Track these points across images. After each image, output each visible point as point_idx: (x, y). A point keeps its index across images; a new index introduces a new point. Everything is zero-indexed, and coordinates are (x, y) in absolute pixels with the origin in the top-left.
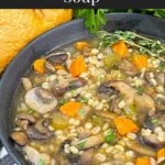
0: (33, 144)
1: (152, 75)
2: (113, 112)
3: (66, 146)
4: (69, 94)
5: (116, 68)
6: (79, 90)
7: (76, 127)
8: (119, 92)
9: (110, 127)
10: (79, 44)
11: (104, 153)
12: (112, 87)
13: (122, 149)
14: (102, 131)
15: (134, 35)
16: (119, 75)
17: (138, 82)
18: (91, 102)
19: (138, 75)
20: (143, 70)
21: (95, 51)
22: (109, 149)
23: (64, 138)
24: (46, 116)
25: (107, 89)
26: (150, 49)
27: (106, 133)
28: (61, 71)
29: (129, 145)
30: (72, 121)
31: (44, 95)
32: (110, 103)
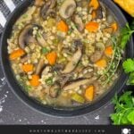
0: (39, 9)
7: (51, 31)
16: (90, 52)
20: (95, 65)
24: (58, 13)
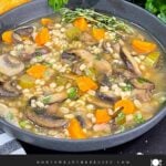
1: (108, 45)
2: (74, 74)
3: (33, 101)
4: (35, 60)
5: (77, 39)
6: (44, 57)
7: (42, 87)
8: (80, 57)
9: (72, 86)
10: (43, 20)
11: (67, 106)
12: (73, 54)
13: (84, 103)
14: (65, 90)
15: (93, 12)
16: (80, 45)
17: (97, 50)
18: (55, 66)
19: (97, 45)
20: (101, 41)
21: (58, 25)
22: (72, 104)
23: (30, 96)
24: (14, 78)
25: (69, 56)
26: (107, 24)
27: (69, 91)
28: (28, 42)
29: (90, 100)
30: (38, 81)
31: (12, 61)
32: (72, 66)
